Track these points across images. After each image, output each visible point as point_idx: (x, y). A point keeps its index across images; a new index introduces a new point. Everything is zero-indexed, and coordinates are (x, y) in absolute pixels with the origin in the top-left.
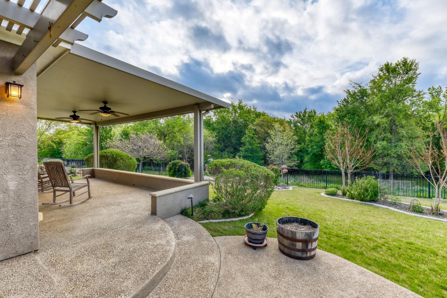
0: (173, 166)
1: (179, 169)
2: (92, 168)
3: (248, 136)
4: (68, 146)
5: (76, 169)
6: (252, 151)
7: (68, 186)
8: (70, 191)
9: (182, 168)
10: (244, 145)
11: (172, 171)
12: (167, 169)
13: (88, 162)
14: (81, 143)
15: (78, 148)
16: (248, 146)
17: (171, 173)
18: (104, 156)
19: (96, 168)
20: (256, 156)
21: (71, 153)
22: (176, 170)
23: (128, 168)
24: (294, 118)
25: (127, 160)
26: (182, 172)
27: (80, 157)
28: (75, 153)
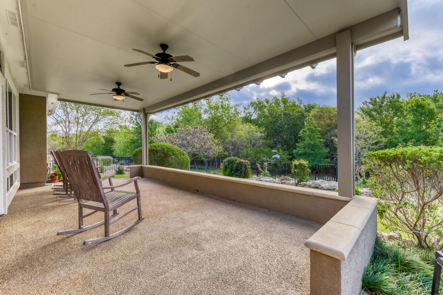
0: (229, 164)
1: (236, 167)
2: (139, 165)
3: (308, 129)
4: (118, 144)
5: (124, 166)
6: (313, 147)
7: (102, 201)
8: (105, 210)
9: (241, 166)
10: (302, 141)
11: (228, 170)
12: (222, 167)
13: (136, 158)
14: (129, 141)
15: (127, 146)
16: (307, 141)
17: (227, 172)
18: (154, 150)
19: (145, 166)
20: (319, 154)
21: (121, 150)
22: (234, 169)
23: (181, 165)
24: (367, 105)
25: (179, 156)
26: (241, 172)
27: (128, 155)
28: (124, 151)
